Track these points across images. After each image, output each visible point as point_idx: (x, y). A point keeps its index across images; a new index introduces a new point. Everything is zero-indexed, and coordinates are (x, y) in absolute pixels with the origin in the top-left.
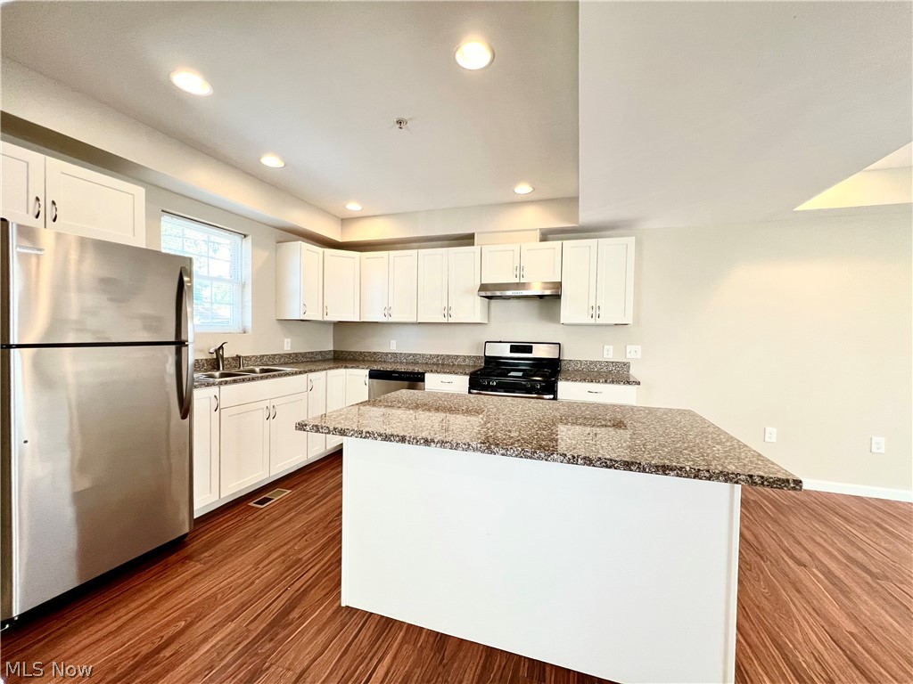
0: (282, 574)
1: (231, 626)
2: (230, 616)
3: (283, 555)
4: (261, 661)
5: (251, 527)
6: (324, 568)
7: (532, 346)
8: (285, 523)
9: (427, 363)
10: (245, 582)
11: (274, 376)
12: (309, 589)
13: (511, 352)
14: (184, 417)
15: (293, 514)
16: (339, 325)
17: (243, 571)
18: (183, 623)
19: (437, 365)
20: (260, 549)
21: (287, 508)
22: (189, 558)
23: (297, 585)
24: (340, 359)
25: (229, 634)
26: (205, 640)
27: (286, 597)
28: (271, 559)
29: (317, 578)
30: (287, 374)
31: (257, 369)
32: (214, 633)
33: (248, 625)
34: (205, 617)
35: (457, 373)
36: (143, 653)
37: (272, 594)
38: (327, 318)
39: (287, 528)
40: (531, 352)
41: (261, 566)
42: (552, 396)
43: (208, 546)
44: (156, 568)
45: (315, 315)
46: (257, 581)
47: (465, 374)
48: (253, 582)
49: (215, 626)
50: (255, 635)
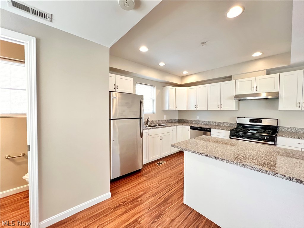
0: (166, 187)
1: (153, 198)
2: (153, 195)
3: (165, 181)
4: (162, 211)
5: (157, 171)
6: (178, 189)
7: (261, 120)
8: (165, 172)
9: (211, 125)
10: (156, 186)
11: (162, 127)
12: (174, 194)
13: (250, 122)
14: (141, 138)
15: (167, 169)
16: (180, 111)
17: (155, 183)
18: (142, 193)
19: (216, 125)
20: (159, 178)
21: (166, 167)
22: (142, 175)
23: (170, 192)
24: (180, 122)
25: (153, 200)
26: (148, 199)
27: (167, 195)
28: (162, 182)
29: (176, 192)
30: (166, 127)
31: (157, 125)
32: (150, 198)
33: (157, 199)
34: (147, 193)
35: (224, 130)
36: (134, 197)
37: (163, 193)
38: (176, 109)
39: (166, 173)
40: (261, 122)
41: (160, 183)
42: (273, 143)
43: (147, 173)
44: (136, 176)
45: (173, 108)
46: (159, 187)
47: (228, 130)
48: (158, 187)
49: (149, 196)
50: (159, 203)
